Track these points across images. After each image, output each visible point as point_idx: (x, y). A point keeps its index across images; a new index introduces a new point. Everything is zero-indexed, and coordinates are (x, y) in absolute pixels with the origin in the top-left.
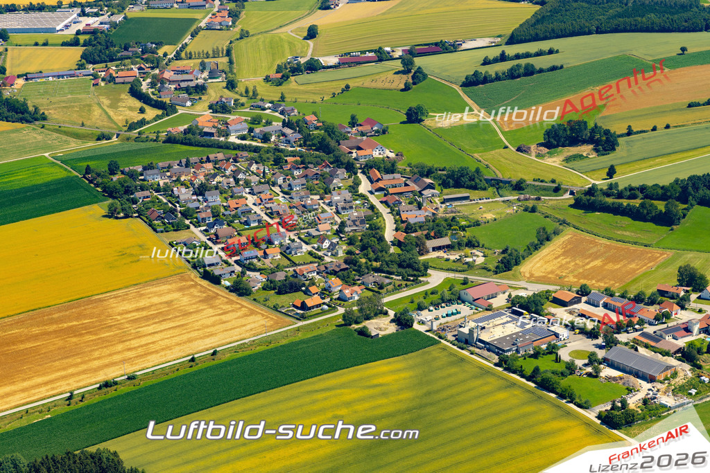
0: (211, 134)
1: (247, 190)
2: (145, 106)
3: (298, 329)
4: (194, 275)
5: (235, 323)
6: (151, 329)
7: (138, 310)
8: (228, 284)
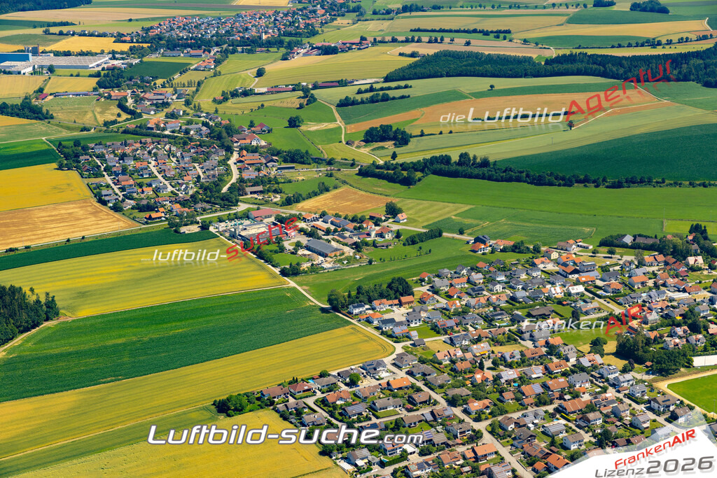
0: (152, 129)
1: (154, 158)
2: (122, 113)
3: (140, 229)
4: (94, 201)
5: (105, 225)
6: (52, 226)
7: (49, 216)
8: (111, 205)
